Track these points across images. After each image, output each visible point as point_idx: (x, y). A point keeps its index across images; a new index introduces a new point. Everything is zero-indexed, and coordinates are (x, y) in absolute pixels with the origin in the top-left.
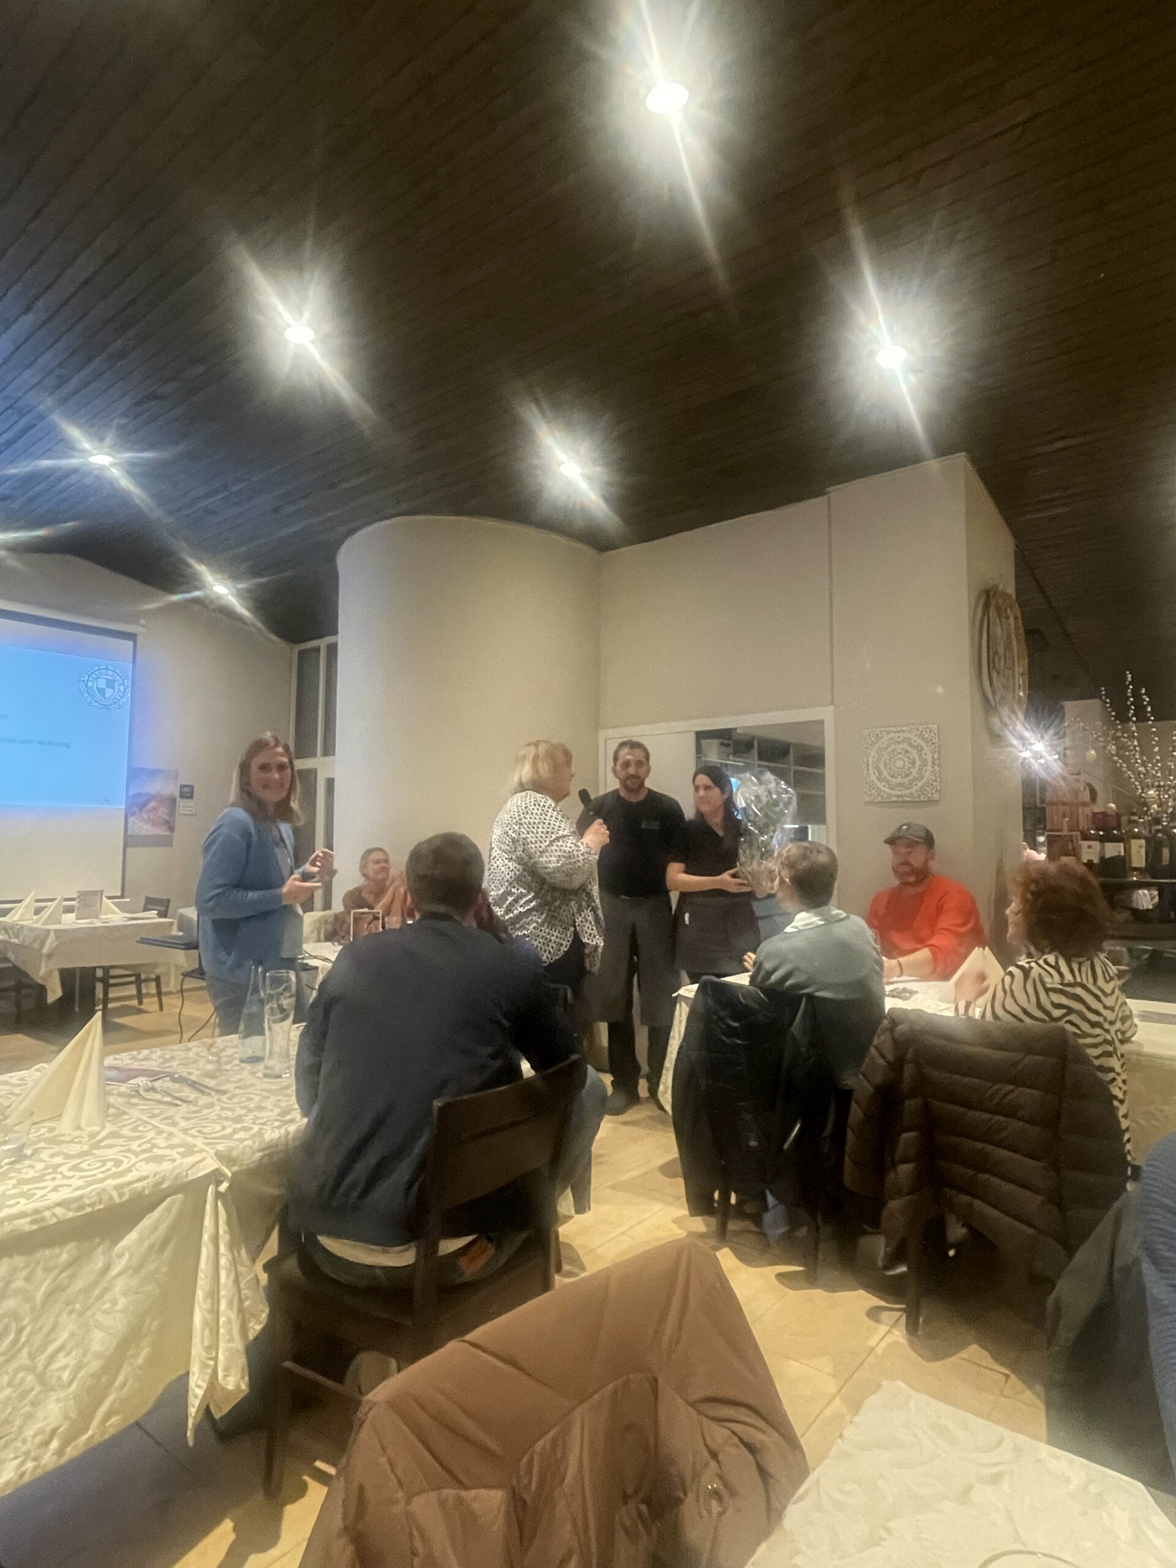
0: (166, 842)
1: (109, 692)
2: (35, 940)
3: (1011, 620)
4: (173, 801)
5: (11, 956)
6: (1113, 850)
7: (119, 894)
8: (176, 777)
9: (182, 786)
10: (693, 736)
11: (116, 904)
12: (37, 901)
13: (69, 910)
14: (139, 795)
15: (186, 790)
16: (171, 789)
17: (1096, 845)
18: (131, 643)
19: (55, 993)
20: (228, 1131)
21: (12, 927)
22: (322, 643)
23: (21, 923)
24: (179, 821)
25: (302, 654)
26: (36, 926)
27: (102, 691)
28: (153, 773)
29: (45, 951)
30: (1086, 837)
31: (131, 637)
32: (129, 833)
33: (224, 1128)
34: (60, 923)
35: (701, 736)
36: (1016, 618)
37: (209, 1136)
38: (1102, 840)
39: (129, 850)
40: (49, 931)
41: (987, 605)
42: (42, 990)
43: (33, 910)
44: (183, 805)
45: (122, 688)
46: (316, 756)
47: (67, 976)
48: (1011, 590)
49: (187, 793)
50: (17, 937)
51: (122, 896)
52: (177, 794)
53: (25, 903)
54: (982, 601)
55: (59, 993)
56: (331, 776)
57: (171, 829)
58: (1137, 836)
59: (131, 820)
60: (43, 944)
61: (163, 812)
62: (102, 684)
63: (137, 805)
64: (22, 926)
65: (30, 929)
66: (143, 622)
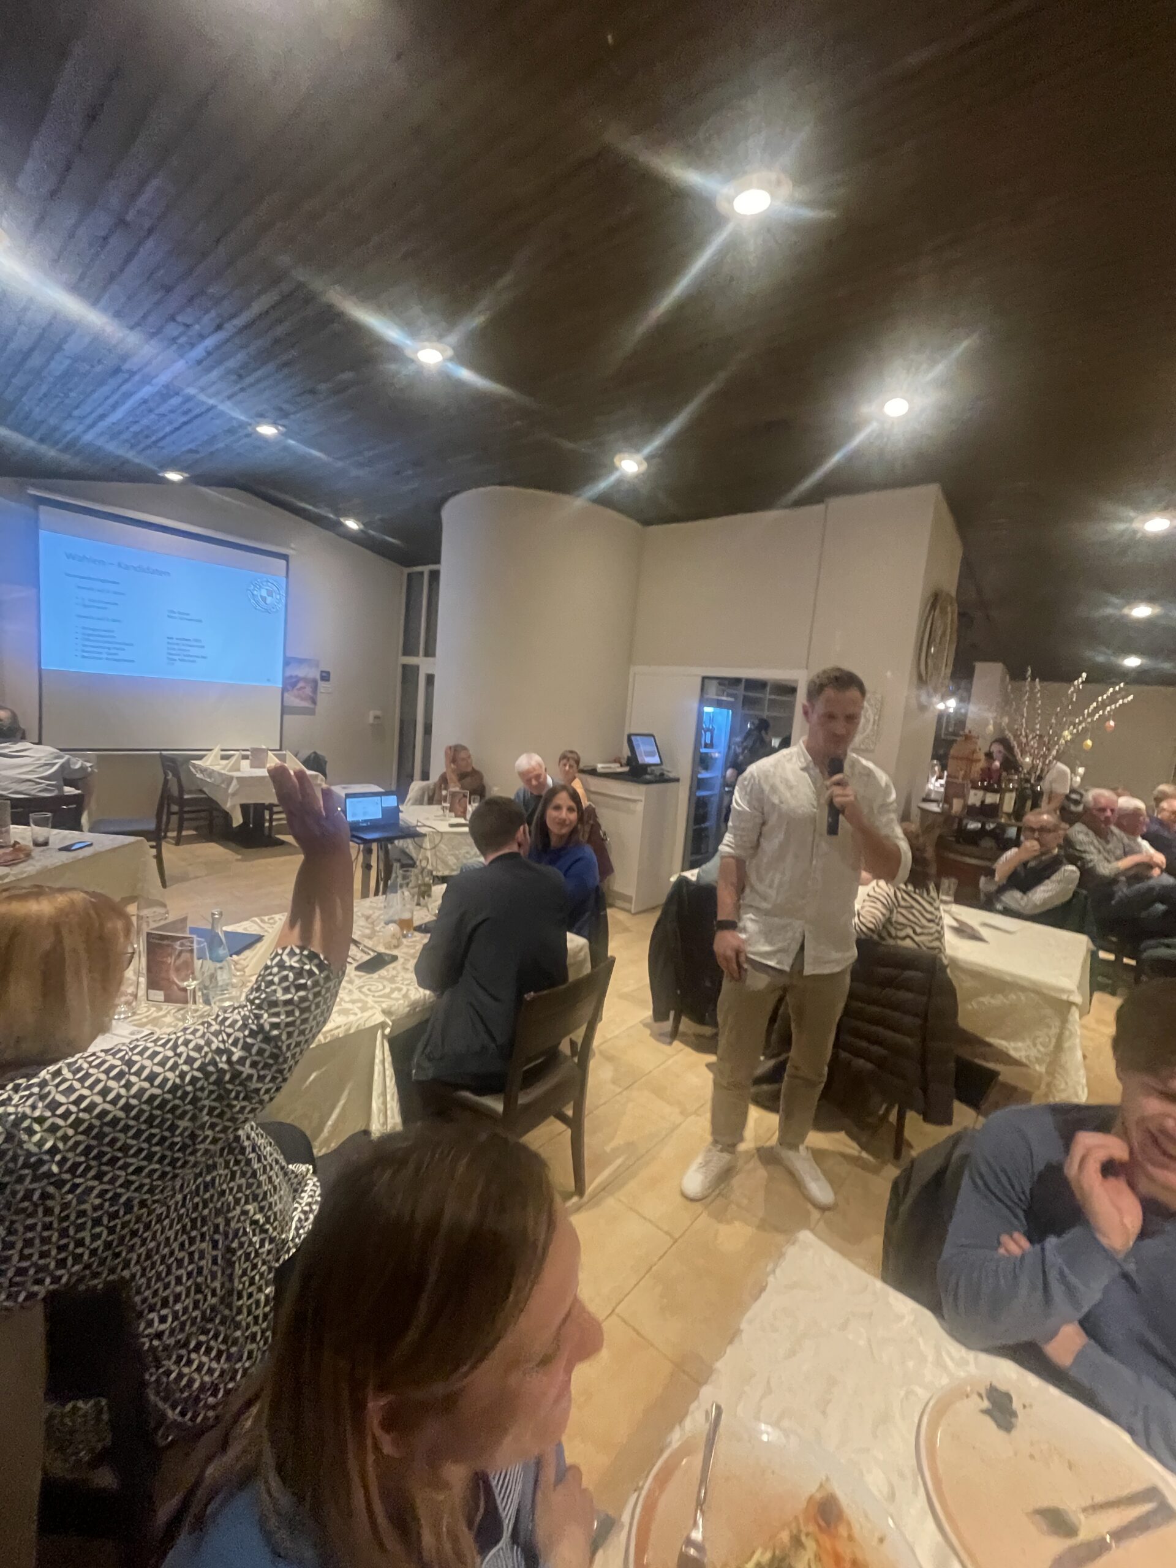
0: (311, 712)
1: (269, 600)
2: (223, 782)
3: (950, 615)
4: (315, 682)
5: (205, 789)
6: (991, 798)
7: (278, 748)
8: (317, 666)
9: (322, 672)
10: (699, 680)
11: (274, 755)
12: (222, 750)
13: (245, 757)
14: (291, 677)
15: (324, 674)
16: (314, 674)
17: (981, 793)
18: (284, 562)
19: (238, 820)
20: (387, 990)
21: (206, 770)
22: (426, 569)
23: (211, 767)
24: (320, 698)
25: (409, 575)
26: (223, 772)
27: (264, 599)
28: (301, 661)
29: (230, 791)
30: (975, 787)
31: (285, 557)
32: (285, 704)
33: (384, 987)
34: (239, 770)
35: (704, 679)
36: (953, 613)
37: (376, 994)
38: (987, 789)
39: (286, 717)
40: (232, 778)
41: (933, 606)
42: (227, 817)
43: (219, 757)
44: (323, 686)
45: (278, 597)
46: (417, 655)
47: (245, 808)
48: (953, 593)
49: (326, 677)
50: (210, 778)
51: (280, 750)
52: (318, 677)
53: (214, 752)
54: (932, 600)
55: (241, 821)
56: (430, 672)
57: (314, 702)
58: (1011, 791)
59: (286, 695)
60: (229, 785)
61: (308, 691)
62: (264, 593)
63: (290, 684)
64: (213, 771)
65: (221, 774)
66: (293, 545)
